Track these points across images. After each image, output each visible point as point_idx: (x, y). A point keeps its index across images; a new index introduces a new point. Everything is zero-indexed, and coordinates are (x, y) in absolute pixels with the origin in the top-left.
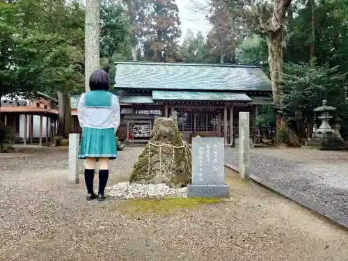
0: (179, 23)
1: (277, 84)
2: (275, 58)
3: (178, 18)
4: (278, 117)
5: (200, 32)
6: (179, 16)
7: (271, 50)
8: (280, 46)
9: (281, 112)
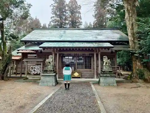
0: (81, 19)
1: (133, 34)
2: (131, 15)
3: (81, 17)
4: (134, 59)
5: (90, 23)
6: (81, 16)
7: (128, 10)
8: (134, 6)
9: (137, 55)
